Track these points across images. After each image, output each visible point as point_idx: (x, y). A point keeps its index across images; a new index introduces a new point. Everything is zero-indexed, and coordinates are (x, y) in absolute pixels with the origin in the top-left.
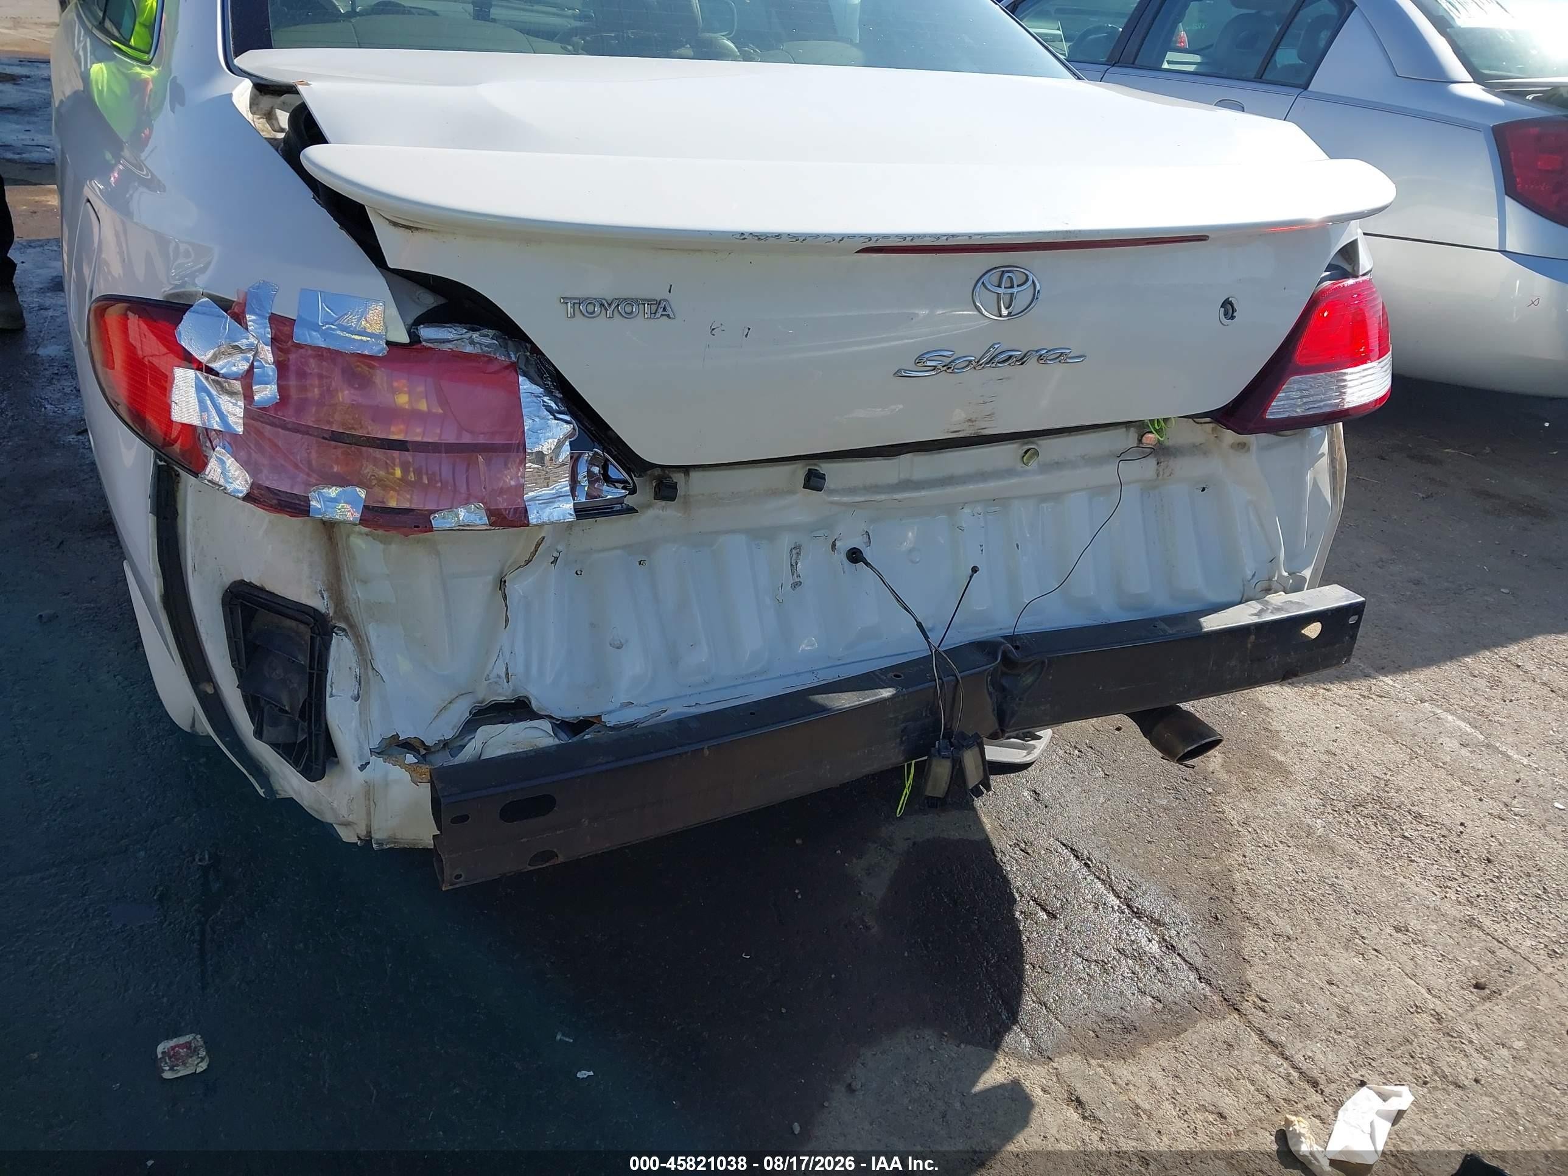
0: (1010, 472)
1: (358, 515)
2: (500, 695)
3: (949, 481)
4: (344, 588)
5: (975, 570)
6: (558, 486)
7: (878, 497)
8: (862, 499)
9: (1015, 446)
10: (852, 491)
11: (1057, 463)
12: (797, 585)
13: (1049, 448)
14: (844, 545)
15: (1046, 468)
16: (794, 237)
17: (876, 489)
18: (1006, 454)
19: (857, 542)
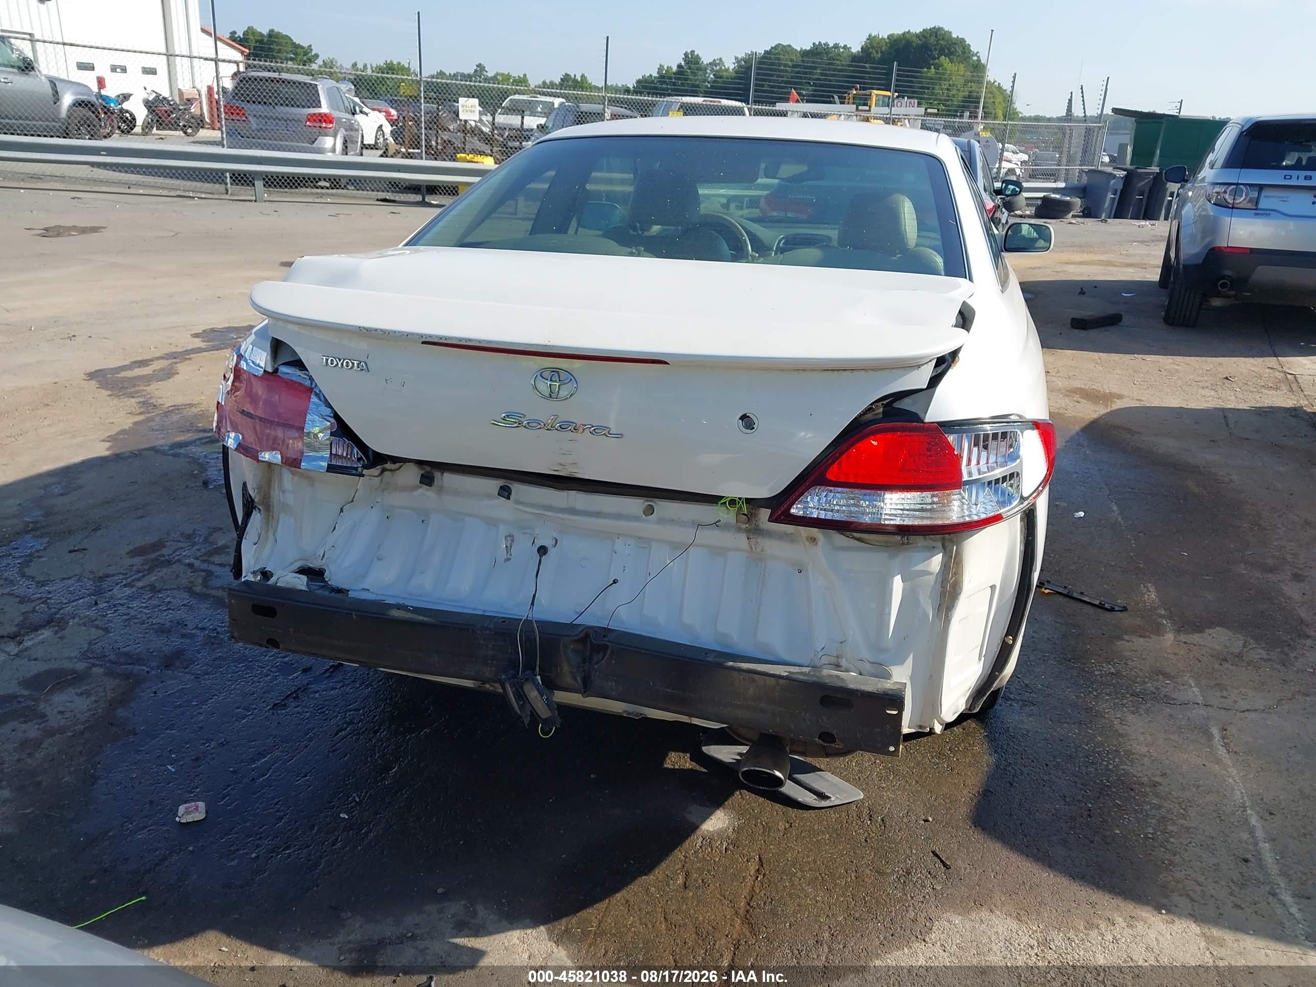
0: (636, 518)
1: (235, 446)
2: (311, 563)
3: (598, 514)
4: (272, 492)
5: (615, 582)
6: (323, 453)
7: (547, 513)
8: (537, 512)
9: (641, 501)
10: (532, 505)
11: (672, 520)
12: (508, 559)
13: (664, 507)
14: (539, 543)
15: (662, 521)
16: (384, 331)
17: (550, 508)
18: (635, 505)
19: (548, 543)
